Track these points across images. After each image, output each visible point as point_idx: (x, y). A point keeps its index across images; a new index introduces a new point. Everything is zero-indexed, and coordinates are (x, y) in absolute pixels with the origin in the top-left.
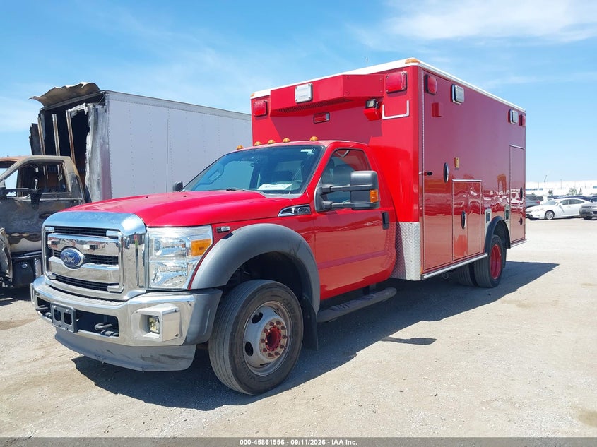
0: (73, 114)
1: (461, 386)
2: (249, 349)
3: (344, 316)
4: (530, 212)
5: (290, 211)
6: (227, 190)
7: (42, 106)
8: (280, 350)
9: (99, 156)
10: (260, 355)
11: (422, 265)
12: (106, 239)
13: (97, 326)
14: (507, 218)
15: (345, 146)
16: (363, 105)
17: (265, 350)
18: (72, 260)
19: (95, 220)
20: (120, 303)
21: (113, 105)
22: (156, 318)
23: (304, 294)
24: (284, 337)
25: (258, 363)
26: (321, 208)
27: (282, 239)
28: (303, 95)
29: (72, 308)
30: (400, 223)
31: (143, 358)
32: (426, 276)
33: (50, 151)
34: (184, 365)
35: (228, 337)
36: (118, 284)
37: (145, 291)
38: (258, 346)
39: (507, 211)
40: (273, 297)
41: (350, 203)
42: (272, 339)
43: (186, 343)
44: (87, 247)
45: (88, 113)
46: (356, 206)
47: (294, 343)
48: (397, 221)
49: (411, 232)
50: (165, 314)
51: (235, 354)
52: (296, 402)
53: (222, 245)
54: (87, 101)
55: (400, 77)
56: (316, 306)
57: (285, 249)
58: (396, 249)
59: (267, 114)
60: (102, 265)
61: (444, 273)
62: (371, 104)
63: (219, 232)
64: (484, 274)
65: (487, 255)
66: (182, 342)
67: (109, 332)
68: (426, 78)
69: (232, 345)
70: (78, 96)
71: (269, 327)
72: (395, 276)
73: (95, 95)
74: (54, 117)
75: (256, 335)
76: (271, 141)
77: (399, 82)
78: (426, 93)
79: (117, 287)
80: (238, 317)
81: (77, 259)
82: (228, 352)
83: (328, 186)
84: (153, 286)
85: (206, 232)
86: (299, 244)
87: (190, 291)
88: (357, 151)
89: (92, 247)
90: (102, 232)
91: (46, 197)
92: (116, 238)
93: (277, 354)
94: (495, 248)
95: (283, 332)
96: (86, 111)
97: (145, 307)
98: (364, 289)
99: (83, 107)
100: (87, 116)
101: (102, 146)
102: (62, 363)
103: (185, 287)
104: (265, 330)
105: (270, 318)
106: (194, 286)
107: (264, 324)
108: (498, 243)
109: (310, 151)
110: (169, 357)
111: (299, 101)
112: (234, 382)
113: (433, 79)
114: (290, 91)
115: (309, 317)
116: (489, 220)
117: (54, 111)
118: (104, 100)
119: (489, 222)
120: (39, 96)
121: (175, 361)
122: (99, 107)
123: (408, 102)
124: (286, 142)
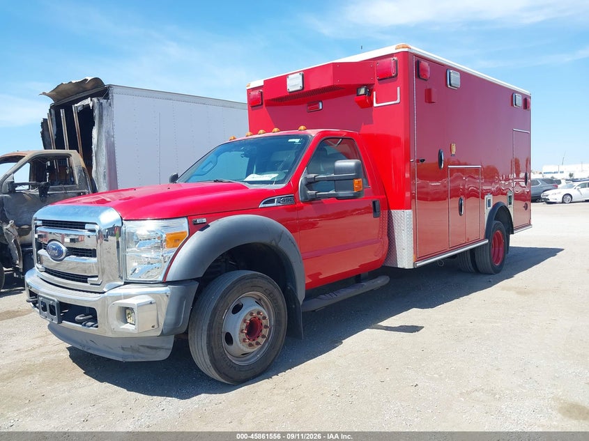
0: (79, 108)
1: (443, 377)
2: (229, 339)
3: (332, 306)
4: (547, 196)
5: (273, 201)
6: (215, 181)
7: (52, 102)
8: (261, 340)
9: (104, 149)
10: (240, 345)
11: (415, 252)
12: (86, 233)
13: (78, 318)
14: (510, 204)
15: (337, 135)
16: (354, 93)
17: (244, 340)
18: (56, 253)
19: (76, 214)
20: (99, 295)
21: (117, 98)
22: (132, 309)
23: (289, 284)
24: (266, 327)
25: (239, 353)
26: (306, 198)
27: (263, 230)
28: (294, 84)
29: (56, 300)
30: (392, 211)
31: (123, 348)
32: (420, 264)
33: (60, 145)
34: (163, 355)
35: (205, 328)
36: (97, 276)
37: (123, 283)
38: (237, 336)
39: (510, 197)
40: (254, 287)
41: (334, 192)
42: (253, 329)
43: (162, 334)
44: (67, 240)
45: (93, 107)
46: (340, 195)
47: (277, 332)
48: (389, 209)
49: (403, 221)
50: (140, 306)
51: (213, 343)
52: (275, 391)
53: (198, 237)
54: (92, 96)
55: (390, 63)
56: (301, 295)
57: (266, 240)
58: (389, 237)
59: (262, 104)
60: (83, 258)
61: (439, 261)
62: (362, 91)
63: (194, 224)
64: (485, 260)
65: (487, 241)
66: (159, 333)
67: (90, 324)
68: (418, 63)
69: (209, 337)
70: (85, 90)
71: (249, 318)
72: (388, 264)
73: (99, 89)
74: (62, 112)
75: (236, 325)
76: (261, 131)
77: (389, 68)
78: (418, 80)
79: (96, 279)
80: (215, 309)
81: (60, 252)
82: (205, 342)
83: (313, 175)
84: (130, 278)
85: (183, 224)
86: (281, 235)
87: (165, 283)
88: (348, 139)
89: (72, 240)
90: (81, 225)
91: (53, 190)
92: (94, 231)
93: (258, 343)
94: (497, 234)
95: (264, 322)
96: (91, 105)
97: (121, 299)
98: (356, 278)
99: (88, 101)
100: (92, 111)
101: (107, 140)
102: (57, 352)
103: (160, 278)
104: (245, 321)
105: (251, 309)
106: (169, 279)
107: (244, 314)
108: (500, 229)
109: (297, 141)
110: (148, 347)
111: (291, 90)
112: (214, 372)
113: (426, 64)
114: (282, 80)
115: (294, 306)
116: (489, 206)
117: (62, 106)
118: (108, 94)
119: (490, 208)
120: (48, 92)
121: (153, 352)
122: (104, 101)
123: (398, 88)
124: (276, 132)
